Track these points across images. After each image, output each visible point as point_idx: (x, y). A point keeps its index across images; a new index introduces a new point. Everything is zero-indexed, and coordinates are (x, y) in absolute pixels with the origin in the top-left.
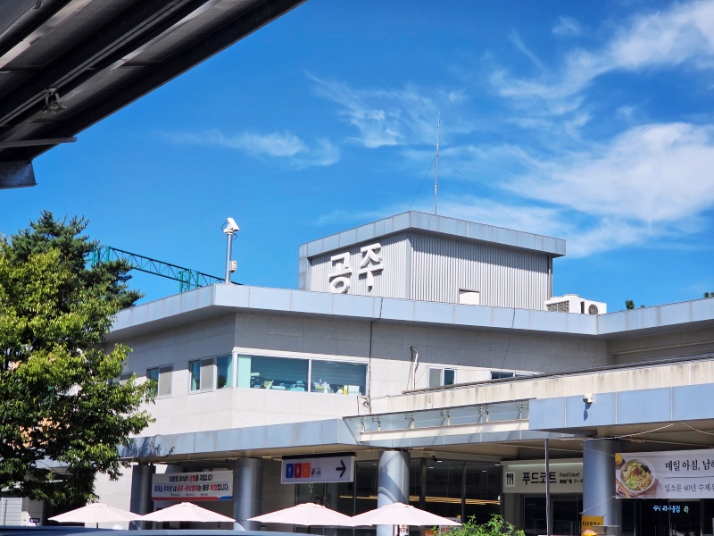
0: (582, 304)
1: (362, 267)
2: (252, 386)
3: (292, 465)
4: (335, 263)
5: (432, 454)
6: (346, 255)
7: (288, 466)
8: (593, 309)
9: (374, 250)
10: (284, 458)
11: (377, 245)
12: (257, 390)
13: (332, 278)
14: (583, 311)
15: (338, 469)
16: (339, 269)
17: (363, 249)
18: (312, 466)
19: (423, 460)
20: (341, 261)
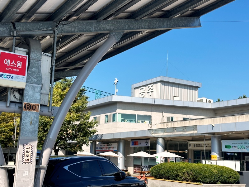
0: (207, 100)
1: (148, 90)
2: (122, 122)
3: (133, 142)
4: (141, 89)
5: (170, 139)
6: (144, 87)
7: (132, 142)
8: (210, 101)
9: (151, 86)
10: (131, 140)
11: (152, 85)
12: (123, 122)
13: (140, 93)
14: (207, 102)
15: (146, 143)
16: (142, 91)
17: (148, 86)
18: (139, 142)
19: (168, 141)
20: (143, 89)
